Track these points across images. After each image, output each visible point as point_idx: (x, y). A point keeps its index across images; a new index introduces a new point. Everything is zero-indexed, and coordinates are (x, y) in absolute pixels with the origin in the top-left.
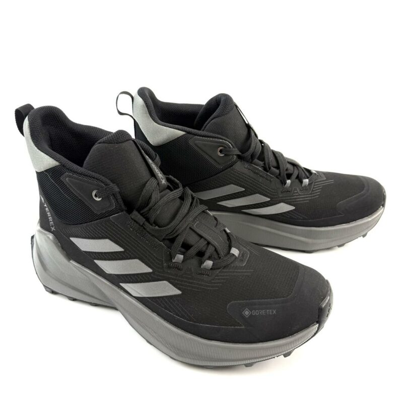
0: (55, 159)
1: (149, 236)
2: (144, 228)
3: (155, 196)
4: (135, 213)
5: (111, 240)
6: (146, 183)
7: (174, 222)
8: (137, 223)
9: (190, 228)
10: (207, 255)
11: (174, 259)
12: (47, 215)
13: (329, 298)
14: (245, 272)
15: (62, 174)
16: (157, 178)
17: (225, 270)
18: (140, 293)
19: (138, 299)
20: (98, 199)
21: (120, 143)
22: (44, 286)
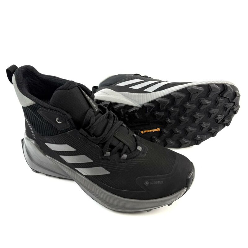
0: (33, 100)
1: (90, 142)
2: (87, 138)
3: (93, 119)
4: (81, 129)
5: (69, 145)
6: (87, 112)
7: (104, 133)
8: (83, 135)
9: (114, 136)
10: (124, 151)
11: (105, 154)
12: (30, 130)
13: (192, 173)
14: (145, 160)
15: (37, 109)
16: (93, 108)
17: (133, 160)
18: (87, 173)
19: (86, 176)
20: (59, 123)
21: (70, 89)
22: (31, 168)
